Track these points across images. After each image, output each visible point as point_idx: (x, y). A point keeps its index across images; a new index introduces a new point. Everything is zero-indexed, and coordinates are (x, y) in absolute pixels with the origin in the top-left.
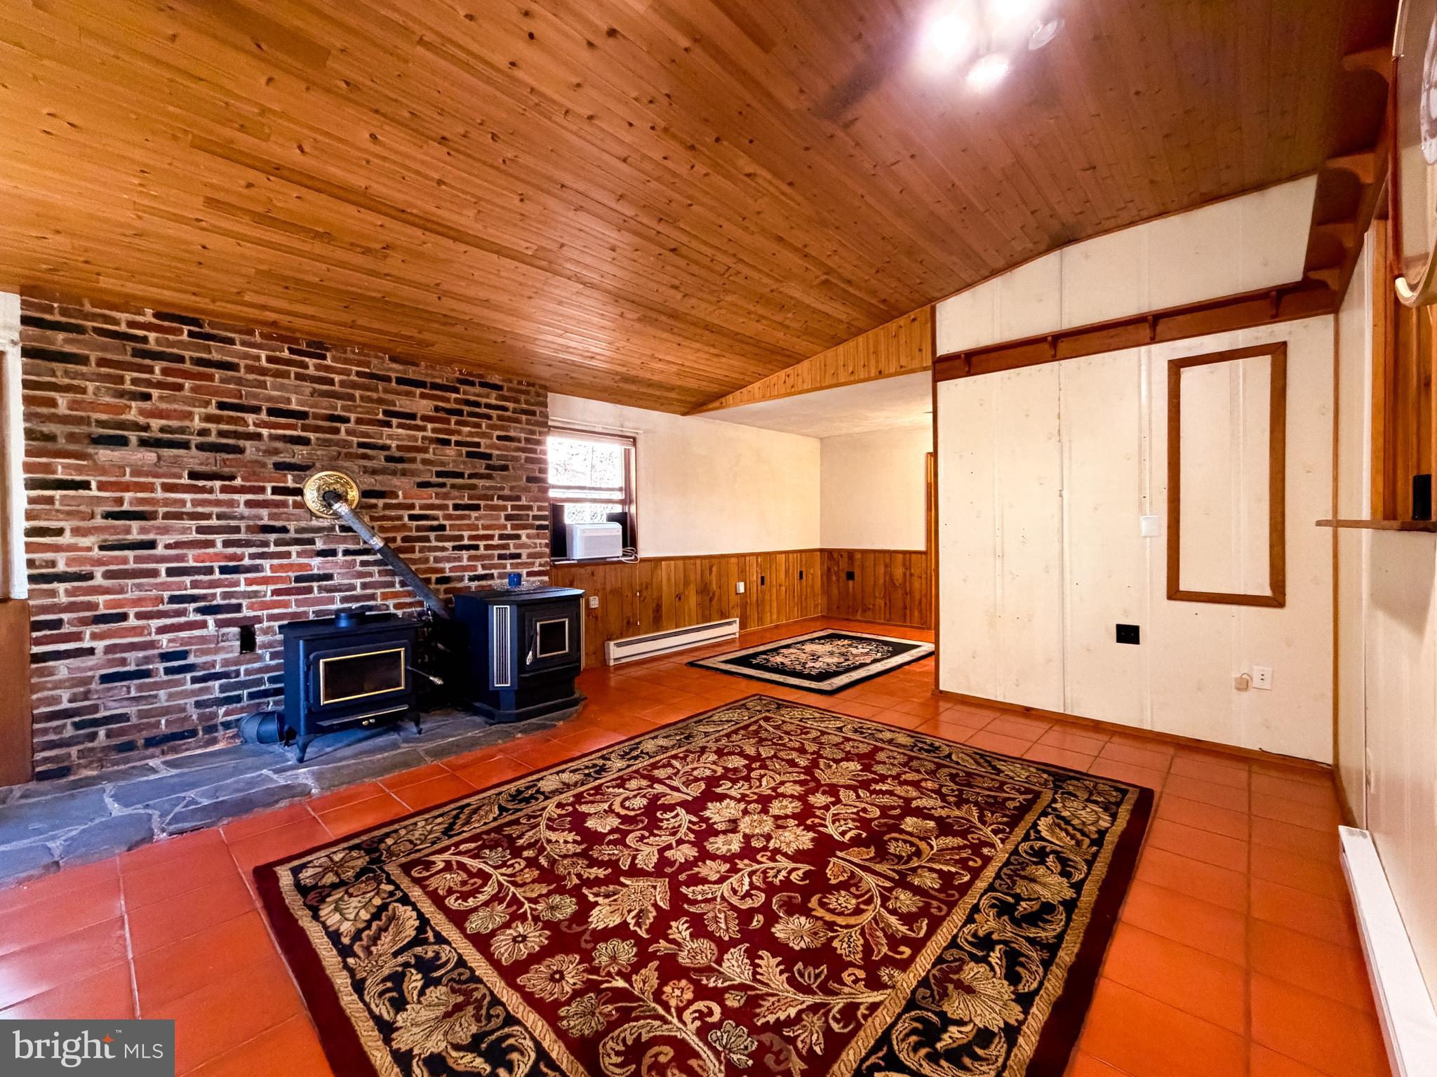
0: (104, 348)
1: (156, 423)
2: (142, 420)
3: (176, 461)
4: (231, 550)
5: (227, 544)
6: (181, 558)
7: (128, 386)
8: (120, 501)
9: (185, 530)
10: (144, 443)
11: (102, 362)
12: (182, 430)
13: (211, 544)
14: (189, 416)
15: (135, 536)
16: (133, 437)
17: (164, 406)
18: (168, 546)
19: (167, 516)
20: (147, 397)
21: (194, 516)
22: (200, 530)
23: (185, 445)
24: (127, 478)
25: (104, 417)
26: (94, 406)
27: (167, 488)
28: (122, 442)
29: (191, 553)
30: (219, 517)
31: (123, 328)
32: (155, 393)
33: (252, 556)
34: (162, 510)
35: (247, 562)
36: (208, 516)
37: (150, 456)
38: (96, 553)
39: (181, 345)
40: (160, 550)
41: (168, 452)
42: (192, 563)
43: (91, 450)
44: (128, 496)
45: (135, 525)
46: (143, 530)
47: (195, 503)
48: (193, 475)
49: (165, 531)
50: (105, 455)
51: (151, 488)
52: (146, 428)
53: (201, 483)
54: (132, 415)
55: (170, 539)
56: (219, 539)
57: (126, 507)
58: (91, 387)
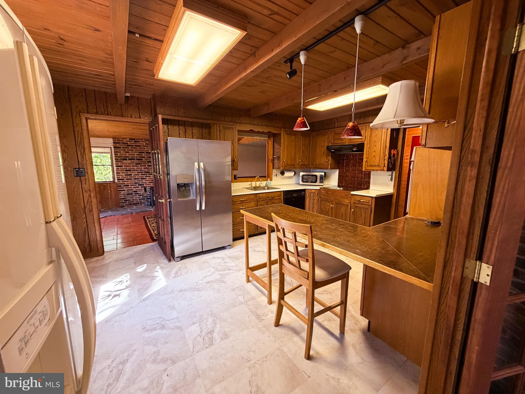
0: (123, 145)
1: (130, 156)
2: (128, 156)
3: (133, 162)
4: (142, 176)
5: (141, 175)
6: (135, 177)
7: (126, 151)
8: (127, 168)
9: (135, 173)
10: (129, 159)
11: (123, 148)
12: (134, 157)
13: (139, 175)
14: (134, 155)
15: (129, 173)
16: (128, 158)
17: (131, 153)
18: (133, 175)
19: (133, 170)
20: (129, 152)
21: (137, 170)
22: (138, 172)
23: (134, 159)
24: (127, 165)
25: (124, 156)
26: (122, 154)
27: (133, 166)
28: (126, 159)
29: (136, 176)
30: (140, 170)
31: (125, 142)
32: (130, 151)
33: (145, 177)
34: (132, 169)
35: (144, 177)
36: (138, 170)
37: (130, 161)
38: (125, 176)
39: (133, 143)
40: (132, 176)
41: (132, 160)
42: (137, 178)
43: (123, 161)
44: (128, 167)
45: (129, 172)
46: (130, 173)
47: (137, 168)
48: (136, 164)
49: (133, 173)
50: (124, 161)
51: (130, 166)
52: (129, 157)
53: (137, 165)
54: (127, 155)
55: (134, 174)
56: (140, 174)
57: (128, 169)
58: (122, 151)
